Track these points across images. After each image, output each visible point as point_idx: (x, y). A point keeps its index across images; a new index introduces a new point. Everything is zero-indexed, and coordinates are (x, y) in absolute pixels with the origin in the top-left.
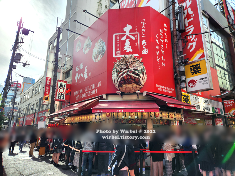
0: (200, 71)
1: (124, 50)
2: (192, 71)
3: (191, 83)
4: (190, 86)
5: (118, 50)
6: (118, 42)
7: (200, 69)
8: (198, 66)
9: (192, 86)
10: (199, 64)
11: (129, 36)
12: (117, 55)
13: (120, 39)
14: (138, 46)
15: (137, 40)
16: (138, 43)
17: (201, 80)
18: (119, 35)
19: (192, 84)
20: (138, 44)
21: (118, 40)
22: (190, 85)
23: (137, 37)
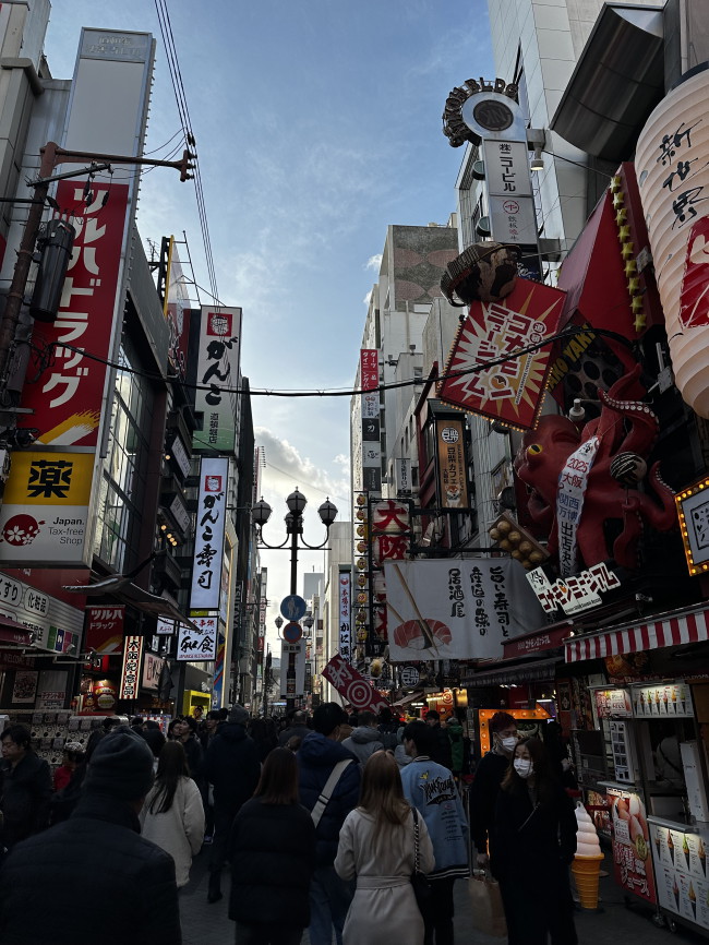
3: (16, 528)
4: (11, 539)
7: (66, 484)
8: (63, 470)
9: (18, 539)
10: (70, 464)
17: (59, 527)
19: (22, 532)
22: (10, 532)
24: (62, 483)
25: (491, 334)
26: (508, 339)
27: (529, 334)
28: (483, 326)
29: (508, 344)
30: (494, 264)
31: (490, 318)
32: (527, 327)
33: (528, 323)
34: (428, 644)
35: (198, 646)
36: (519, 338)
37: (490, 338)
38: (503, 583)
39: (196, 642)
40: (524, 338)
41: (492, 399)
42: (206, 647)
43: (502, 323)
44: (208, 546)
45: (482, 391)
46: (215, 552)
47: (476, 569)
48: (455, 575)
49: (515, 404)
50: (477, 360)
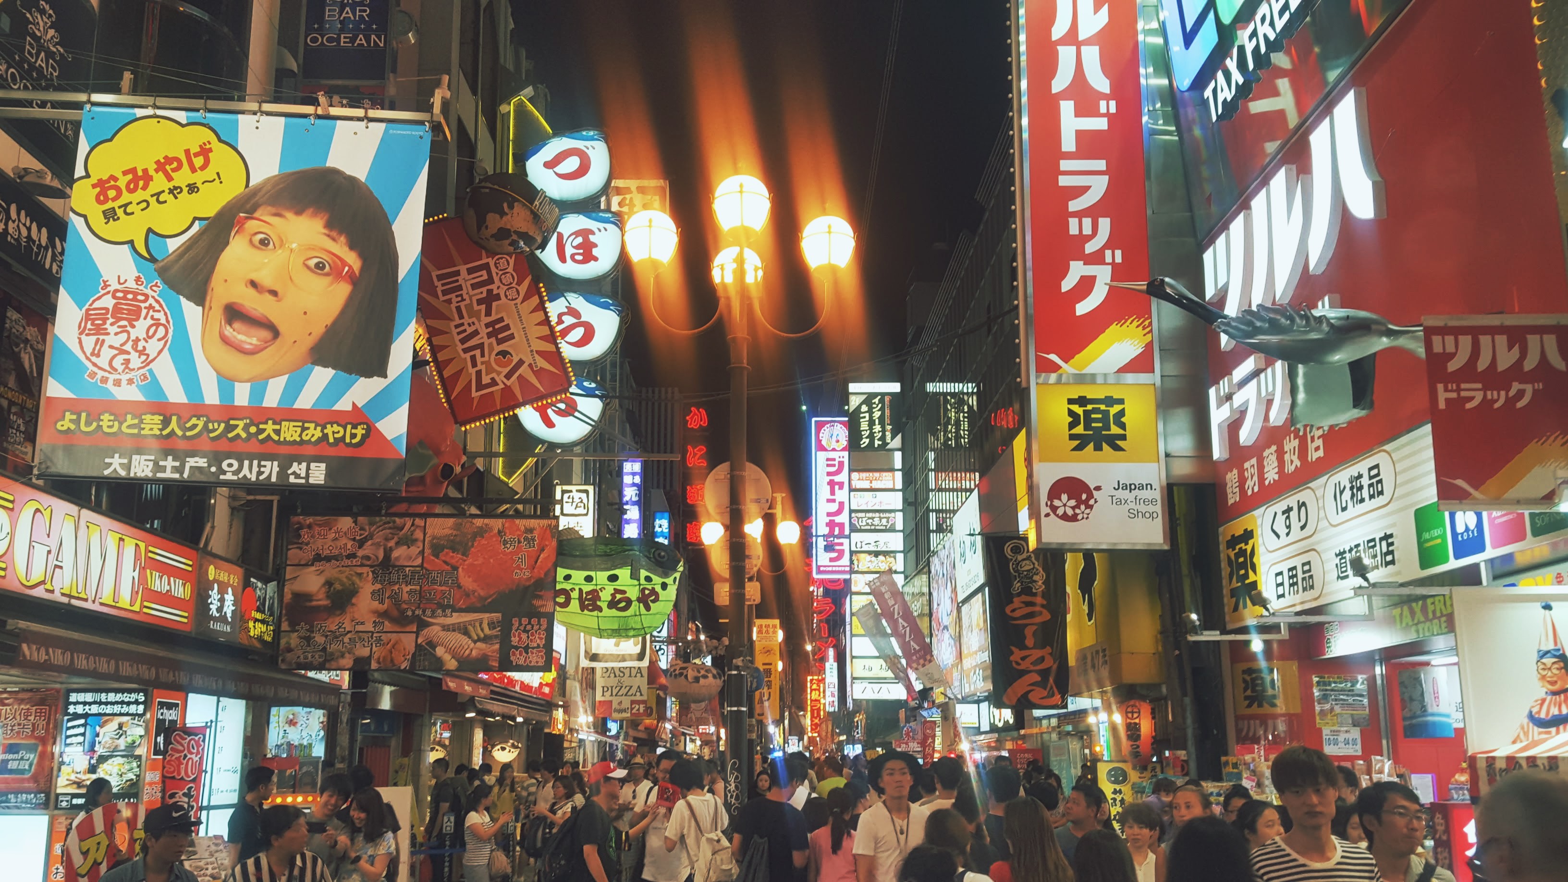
0: (1120, 443)
2: (1079, 430)
7: (1121, 432)
8: (1114, 410)
17: (1123, 494)
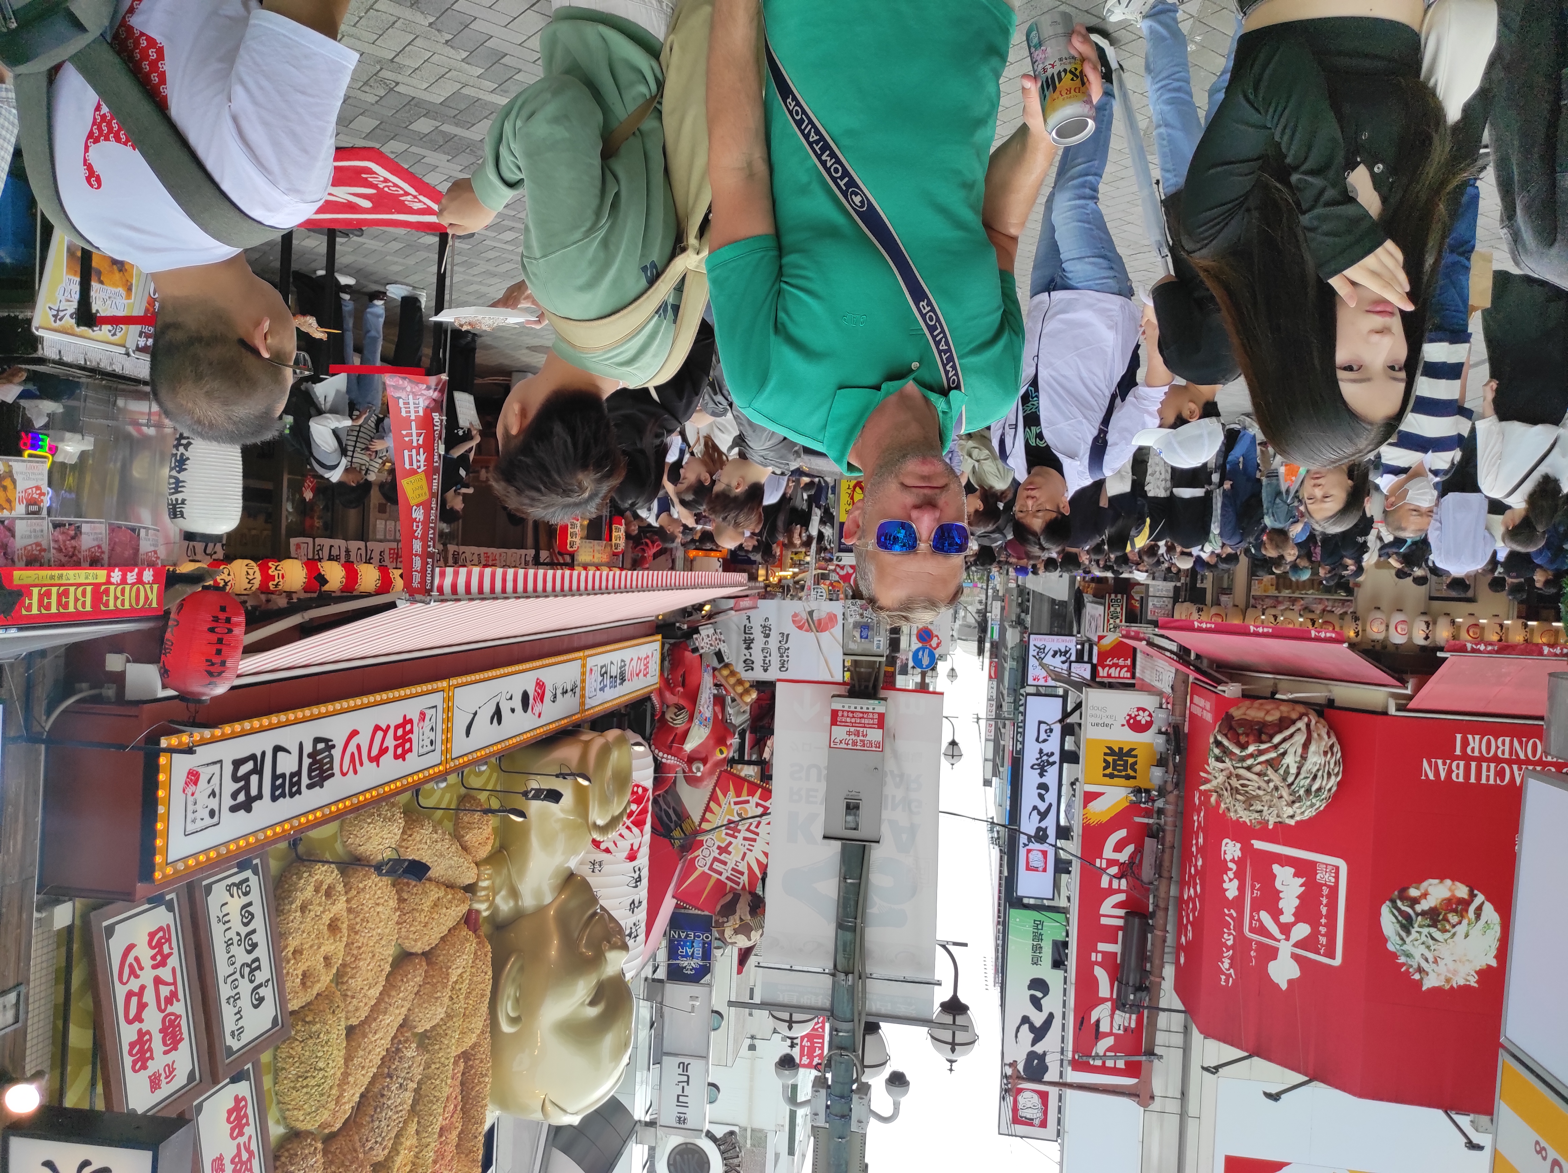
0: (1108, 751)
1: (1301, 881)
2: (1131, 760)
3: (1143, 722)
4: (1147, 713)
5: (1325, 885)
6: (1323, 921)
7: (1106, 757)
9: (1141, 712)
10: (1105, 775)
11: (1282, 933)
12: (1330, 868)
13: (1315, 934)
14: (1253, 879)
15: (1255, 908)
16: (1252, 893)
17: (1107, 721)
18: (1319, 954)
19: (1138, 718)
20: (1253, 887)
21: (1323, 930)
22: (1148, 719)
23: (1252, 918)
24: (1110, 759)
25: (743, 859)
26: (729, 853)
27: (711, 858)
28: (750, 868)
29: (730, 849)
30: (737, 917)
31: (742, 873)
32: (712, 864)
33: (711, 868)
34: (811, 613)
35: (1052, 653)
36: (720, 854)
37: (745, 854)
38: (744, 658)
39: (1054, 656)
40: (716, 853)
41: (750, 798)
42: (1041, 650)
43: (733, 869)
44: (1041, 775)
45: (758, 805)
46: (1032, 767)
47: (766, 670)
48: (783, 666)
49: (732, 793)
50: (757, 834)
